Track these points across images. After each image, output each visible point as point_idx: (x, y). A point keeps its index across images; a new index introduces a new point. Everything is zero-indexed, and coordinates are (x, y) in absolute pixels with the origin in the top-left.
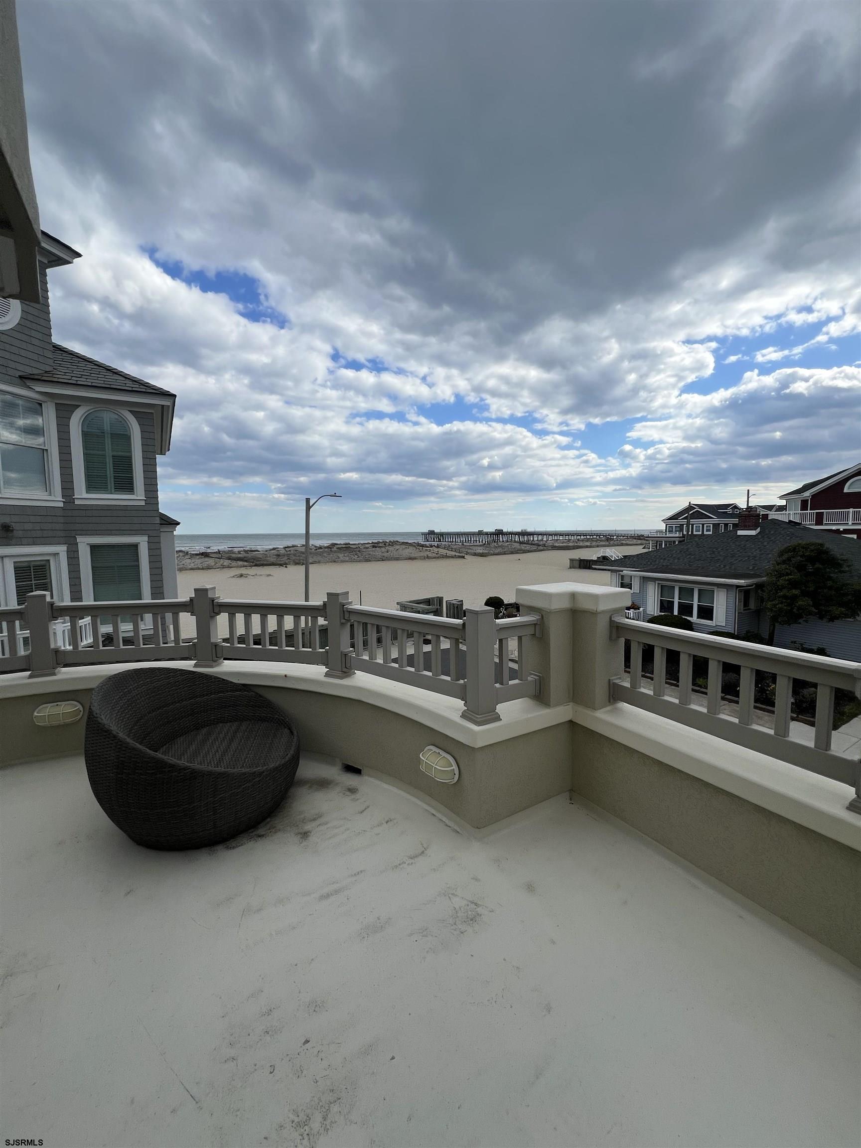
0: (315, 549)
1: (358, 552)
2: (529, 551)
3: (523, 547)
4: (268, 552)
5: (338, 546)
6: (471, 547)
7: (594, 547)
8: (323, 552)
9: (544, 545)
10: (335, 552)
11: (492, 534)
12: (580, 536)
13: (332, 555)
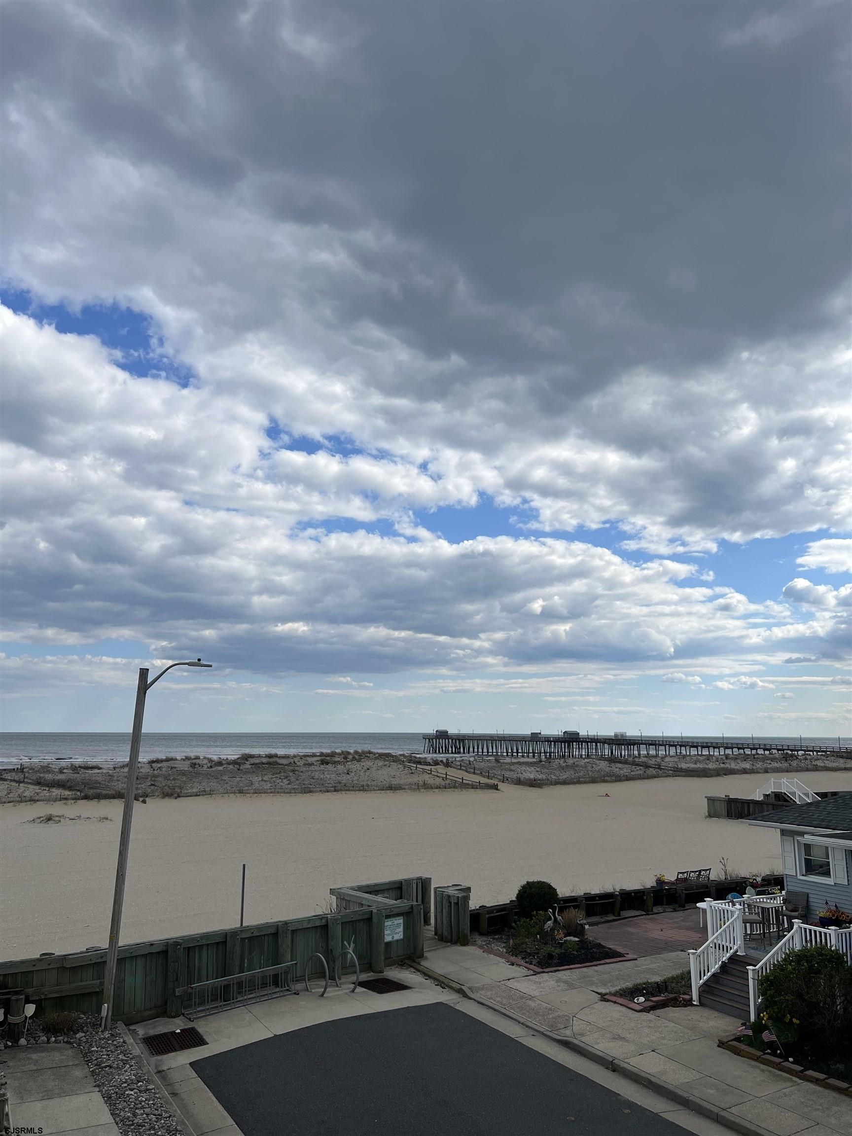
0: (209, 765)
1: (291, 774)
2: (628, 779)
3: (616, 768)
4: (118, 770)
5: (252, 761)
6: (512, 767)
7: (758, 772)
8: (221, 773)
9: (659, 767)
10: (247, 772)
11: (557, 740)
12: (732, 748)
13: (238, 779)
